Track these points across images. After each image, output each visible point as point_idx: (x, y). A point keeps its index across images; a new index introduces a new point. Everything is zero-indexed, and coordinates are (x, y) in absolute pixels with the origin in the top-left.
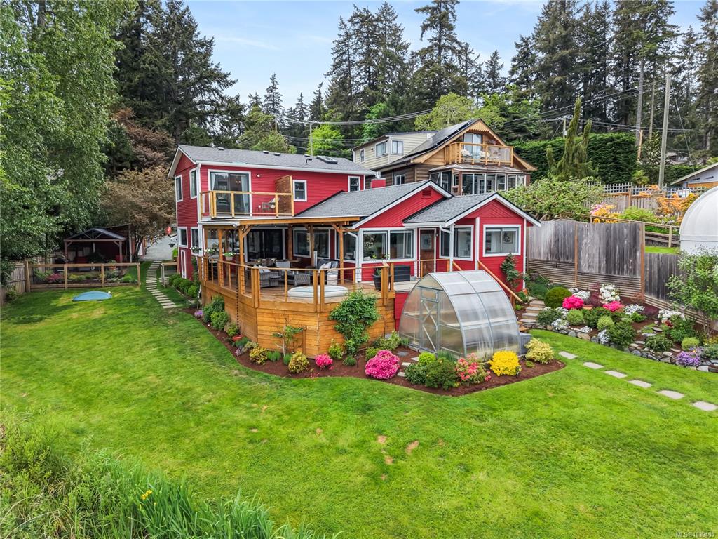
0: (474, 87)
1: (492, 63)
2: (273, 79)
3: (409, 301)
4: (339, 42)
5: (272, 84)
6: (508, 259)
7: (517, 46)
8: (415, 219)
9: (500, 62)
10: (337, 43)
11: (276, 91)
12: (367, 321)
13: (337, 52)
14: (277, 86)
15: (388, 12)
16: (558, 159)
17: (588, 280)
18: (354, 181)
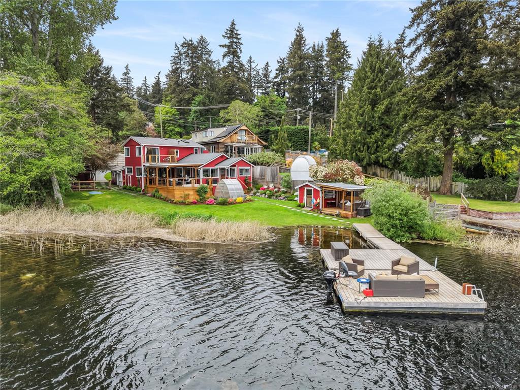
0: (255, 83)
1: (265, 69)
2: (127, 67)
3: (217, 187)
4: (175, 57)
5: (126, 71)
6: (246, 177)
7: (278, 62)
8: (218, 165)
9: (270, 69)
10: (173, 58)
11: (129, 76)
12: (205, 192)
13: (174, 63)
14: (130, 72)
15: (203, 41)
16: (276, 140)
17: (268, 183)
18: (196, 150)
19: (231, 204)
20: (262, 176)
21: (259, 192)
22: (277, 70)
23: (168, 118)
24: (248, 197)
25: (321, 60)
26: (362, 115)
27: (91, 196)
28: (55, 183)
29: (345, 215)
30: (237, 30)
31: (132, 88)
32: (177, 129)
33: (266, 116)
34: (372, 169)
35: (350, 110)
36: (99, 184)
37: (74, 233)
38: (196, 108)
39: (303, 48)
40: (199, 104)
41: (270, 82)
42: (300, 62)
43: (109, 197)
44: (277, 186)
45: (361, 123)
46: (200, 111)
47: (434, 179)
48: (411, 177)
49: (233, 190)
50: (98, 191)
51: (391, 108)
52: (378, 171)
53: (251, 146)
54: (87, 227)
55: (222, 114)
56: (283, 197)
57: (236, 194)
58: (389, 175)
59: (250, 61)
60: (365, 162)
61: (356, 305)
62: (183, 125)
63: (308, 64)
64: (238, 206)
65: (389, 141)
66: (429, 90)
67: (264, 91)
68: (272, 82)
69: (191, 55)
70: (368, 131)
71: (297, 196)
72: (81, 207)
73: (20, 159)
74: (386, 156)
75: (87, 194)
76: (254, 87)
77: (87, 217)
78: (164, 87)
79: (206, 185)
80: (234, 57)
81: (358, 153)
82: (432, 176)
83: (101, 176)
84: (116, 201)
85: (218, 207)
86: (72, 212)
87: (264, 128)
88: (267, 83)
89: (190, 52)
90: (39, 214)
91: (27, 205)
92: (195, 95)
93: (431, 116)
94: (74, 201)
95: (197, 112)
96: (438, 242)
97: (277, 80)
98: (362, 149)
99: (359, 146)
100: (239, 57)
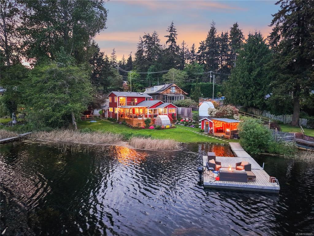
0: (186, 56)
1: (192, 47)
2: (114, 50)
3: (156, 120)
5: (113, 52)
6: (173, 114)
7: (200, 43)
8: (158, 107)
9: (195, 48)
10: (138, 44)
11: (115, 55)
12: (149, 122)
13: (139, 47)
14: (115, 53)
15: (156, 34)
16: (194, 91)
17: (185, 117)
18: (147, 98)
19: (163, 129)
20: (183, 113)
21: (180, 122)
22: (199, 48)
23: (135, 79)
24: (173, 125)
25: (227, 41)
26: (243, 78)
27: (91, 123)
28: (73, 117)
29: (227, 137)
30: (174, 27)
31: (116, 62)
32: (140, 85)
33: (190, 76)
34: (250, 110)
35: (236, 75)
36: (96, 116)
37: (81, 143)
38: (150, 73)
39: (215, 35)
40: (152, 70)
41: (195, 55)
42: (212, 43)
43: (100, 124)
44: (190, 119)
45: (242, 83)
46: (152, 75)
47: (288, 116)
48: (274, 115)
49: (164, 121)
50: (95, 120)
51: (262, 73)
52: (254, 111)
53: (178, 95)
54: (87, 140)
55: (164, 77)
56: (193, 126)
57: (166, 123)
58: (261, 113)
59: (183, 44)
60: (245, 105)
61: (209, 184)
62: (143, 83)
63: (218, 44)
64: (167, 131)
65: (260, 93)
66: (283, 63)
67: (191, 61)
68: (197, 55)
69: (148, 42)
70: (247, 87)
71: (200, 125)
72: (85, 129)
73: (57, 105)
74: (257, 102)
75: (89, 122)
76: (185, 59)
77: (87, 134)
78: (134, 60)
79: (150, 118)
80: (172, 42)
81: (241, 100)
82: (287, 115)
83: (97, 112)
84: (103, 126)
85: (156, 131)
86: (81, 132)
87: (188, 84)
88: (193, 56)
89: (148, 40)
90: (65, 133)
91: (60, 128)
92: (150, 65)
93: (284, 78)
94: (82, 126)
95: (151, 75)
96: (277, 155)
97: (199, 54)
98: (243, 98)
99: (241, 96)
100: (175, 42)
